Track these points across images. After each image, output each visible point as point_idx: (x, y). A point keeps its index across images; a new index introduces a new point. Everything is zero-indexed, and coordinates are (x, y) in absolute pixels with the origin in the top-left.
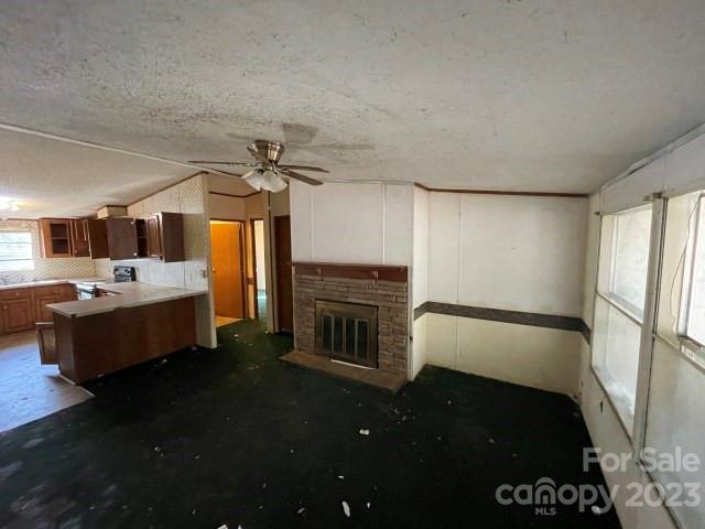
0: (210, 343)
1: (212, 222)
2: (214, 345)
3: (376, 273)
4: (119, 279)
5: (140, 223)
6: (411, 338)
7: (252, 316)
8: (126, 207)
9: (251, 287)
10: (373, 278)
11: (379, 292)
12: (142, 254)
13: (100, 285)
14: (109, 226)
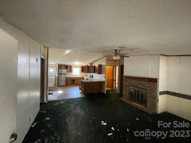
0: (105, 92)
1: (107, 66)
2: (105, 93)
3: (147, 80)
4: (90, 77)
5: (95, 66)
6: (158, 100)
7: (114, 89)
8: (92, 64)
9: (114, 82)
10: (146, 81)
11: (148, 85)
12: (94, 73)
13: (88, 78)
14: (90, 67)
